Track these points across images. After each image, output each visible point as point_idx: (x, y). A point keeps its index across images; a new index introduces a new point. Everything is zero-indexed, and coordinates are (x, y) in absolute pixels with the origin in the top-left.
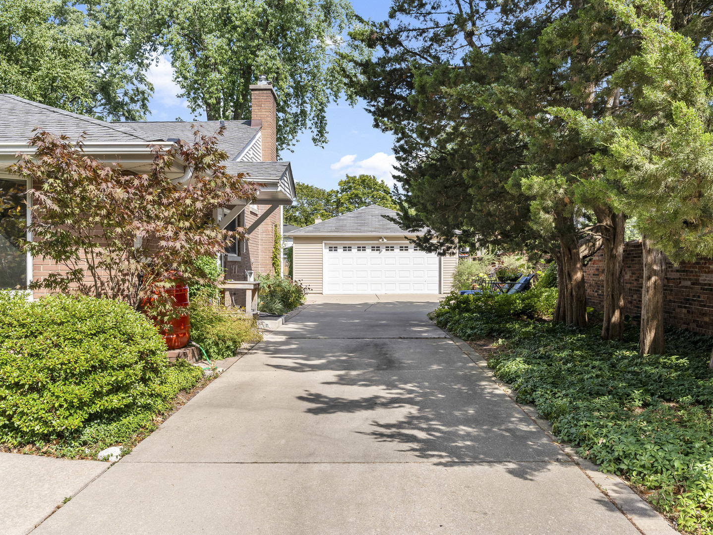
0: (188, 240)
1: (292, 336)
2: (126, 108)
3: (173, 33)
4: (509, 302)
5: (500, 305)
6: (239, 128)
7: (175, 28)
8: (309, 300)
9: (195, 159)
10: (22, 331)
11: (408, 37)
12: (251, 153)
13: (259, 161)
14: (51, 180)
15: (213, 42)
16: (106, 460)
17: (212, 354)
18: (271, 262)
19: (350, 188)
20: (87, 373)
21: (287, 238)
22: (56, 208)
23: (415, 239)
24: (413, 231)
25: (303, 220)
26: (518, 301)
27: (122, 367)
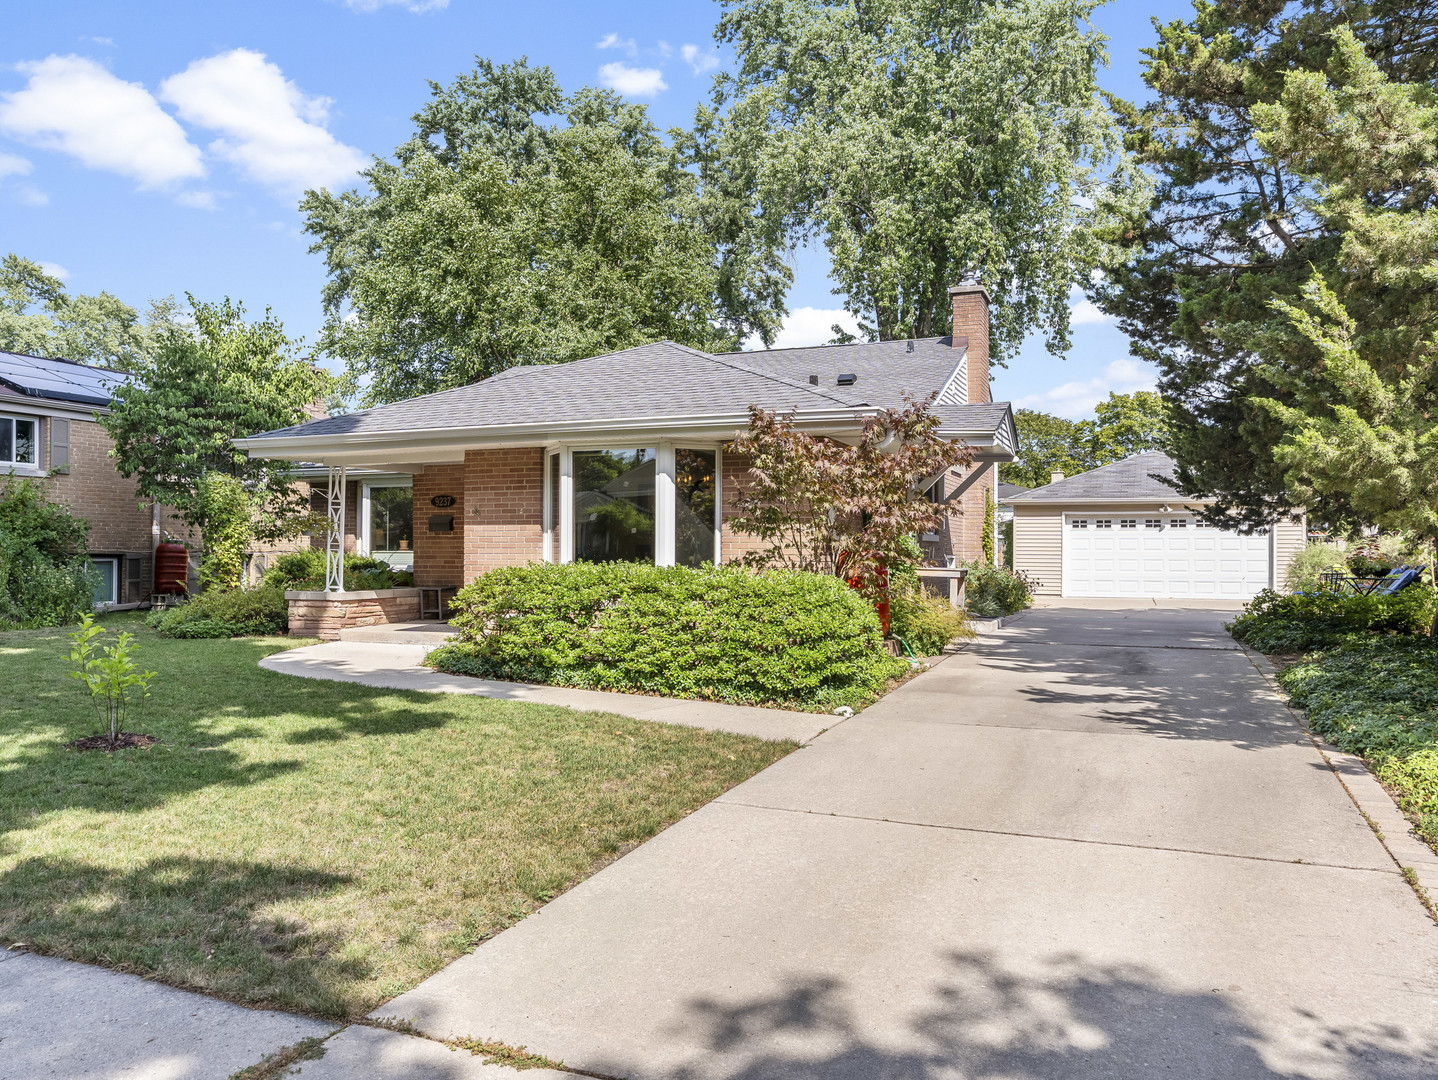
0: (903, 516)
1: (1011, 641)
2: (750, 310)
3: (831, 206)
4: (1365, 608)
5: (1348, 612)
6: (935, 351)
7: (833, 196)
8: (1038, 602)
9: (904, 426)
10: (758, 601)
11: (1181, 227)
12: (952, 387)
13: (964, 403)
14: (763, 456)
15: (888, 210)
16: (841, 714)
17: (915, 650)
18: (980, 544)
19: (1117, 416)
20: (820, 639)
21: (1003, 506)
22: (774, 485)
23: (1202, 510)
24: (1200, 497)
25: (1031, 475)
26: (1380, 607)
27: (848, 638)
